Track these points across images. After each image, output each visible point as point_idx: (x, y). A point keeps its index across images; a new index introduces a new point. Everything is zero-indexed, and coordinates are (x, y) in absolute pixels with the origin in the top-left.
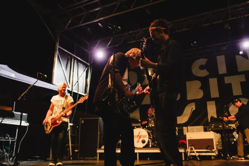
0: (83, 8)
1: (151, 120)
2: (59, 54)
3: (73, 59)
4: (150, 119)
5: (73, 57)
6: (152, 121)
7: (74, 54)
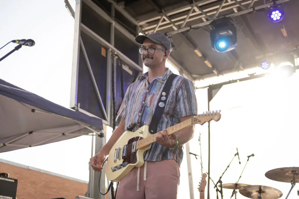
2: (82, 43)
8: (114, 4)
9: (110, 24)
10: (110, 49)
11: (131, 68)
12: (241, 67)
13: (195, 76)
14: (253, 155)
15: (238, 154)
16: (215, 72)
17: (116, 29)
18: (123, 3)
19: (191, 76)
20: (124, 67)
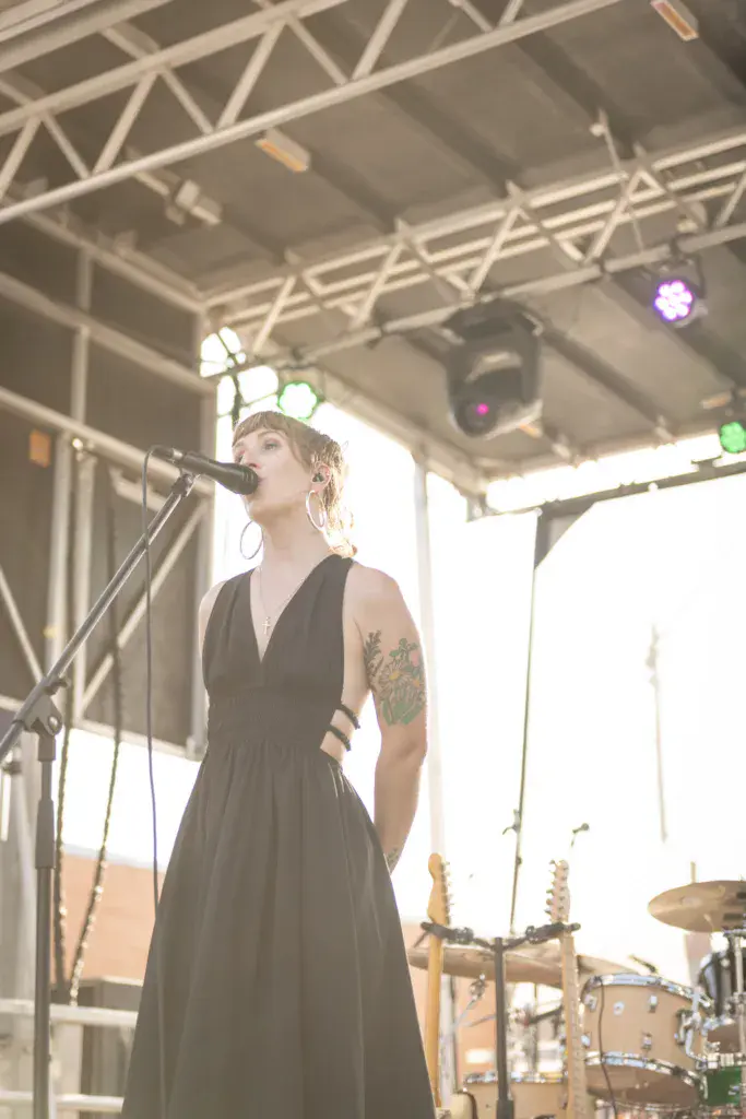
8: (90, 250)
9: (70, 334)
10: (66, 437)
11: (160, 486)
12: (661, 432)
13: (486, 463)
14: (585, 827)
15: (517, 827)
16: (561, 450)
17: (95, 349)
18: (130, 235)
19: (474, 466)
20: (127, 490)
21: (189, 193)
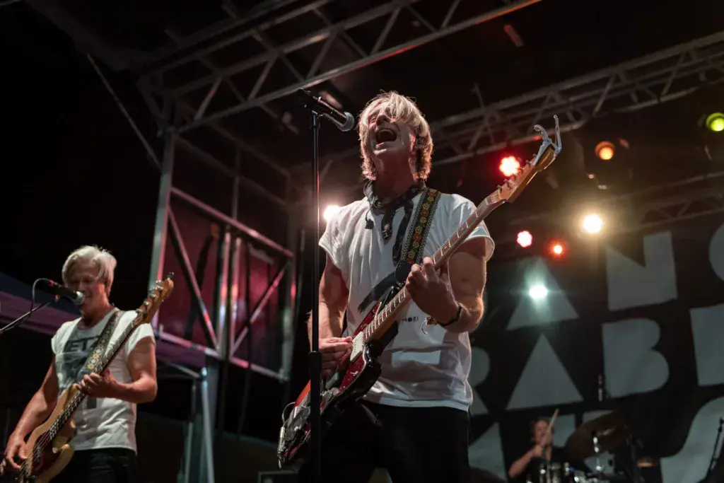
0: (258, 38)
1: (548, 476)
2: (173, 219)
3: (228, 237)
4: (545, 468)
5: (228, 227)
6: (552, 478)
7: (230, 215)
8: (240, 144)
9: (231, 181)
20: (254, 252)
21: (287, 118)
